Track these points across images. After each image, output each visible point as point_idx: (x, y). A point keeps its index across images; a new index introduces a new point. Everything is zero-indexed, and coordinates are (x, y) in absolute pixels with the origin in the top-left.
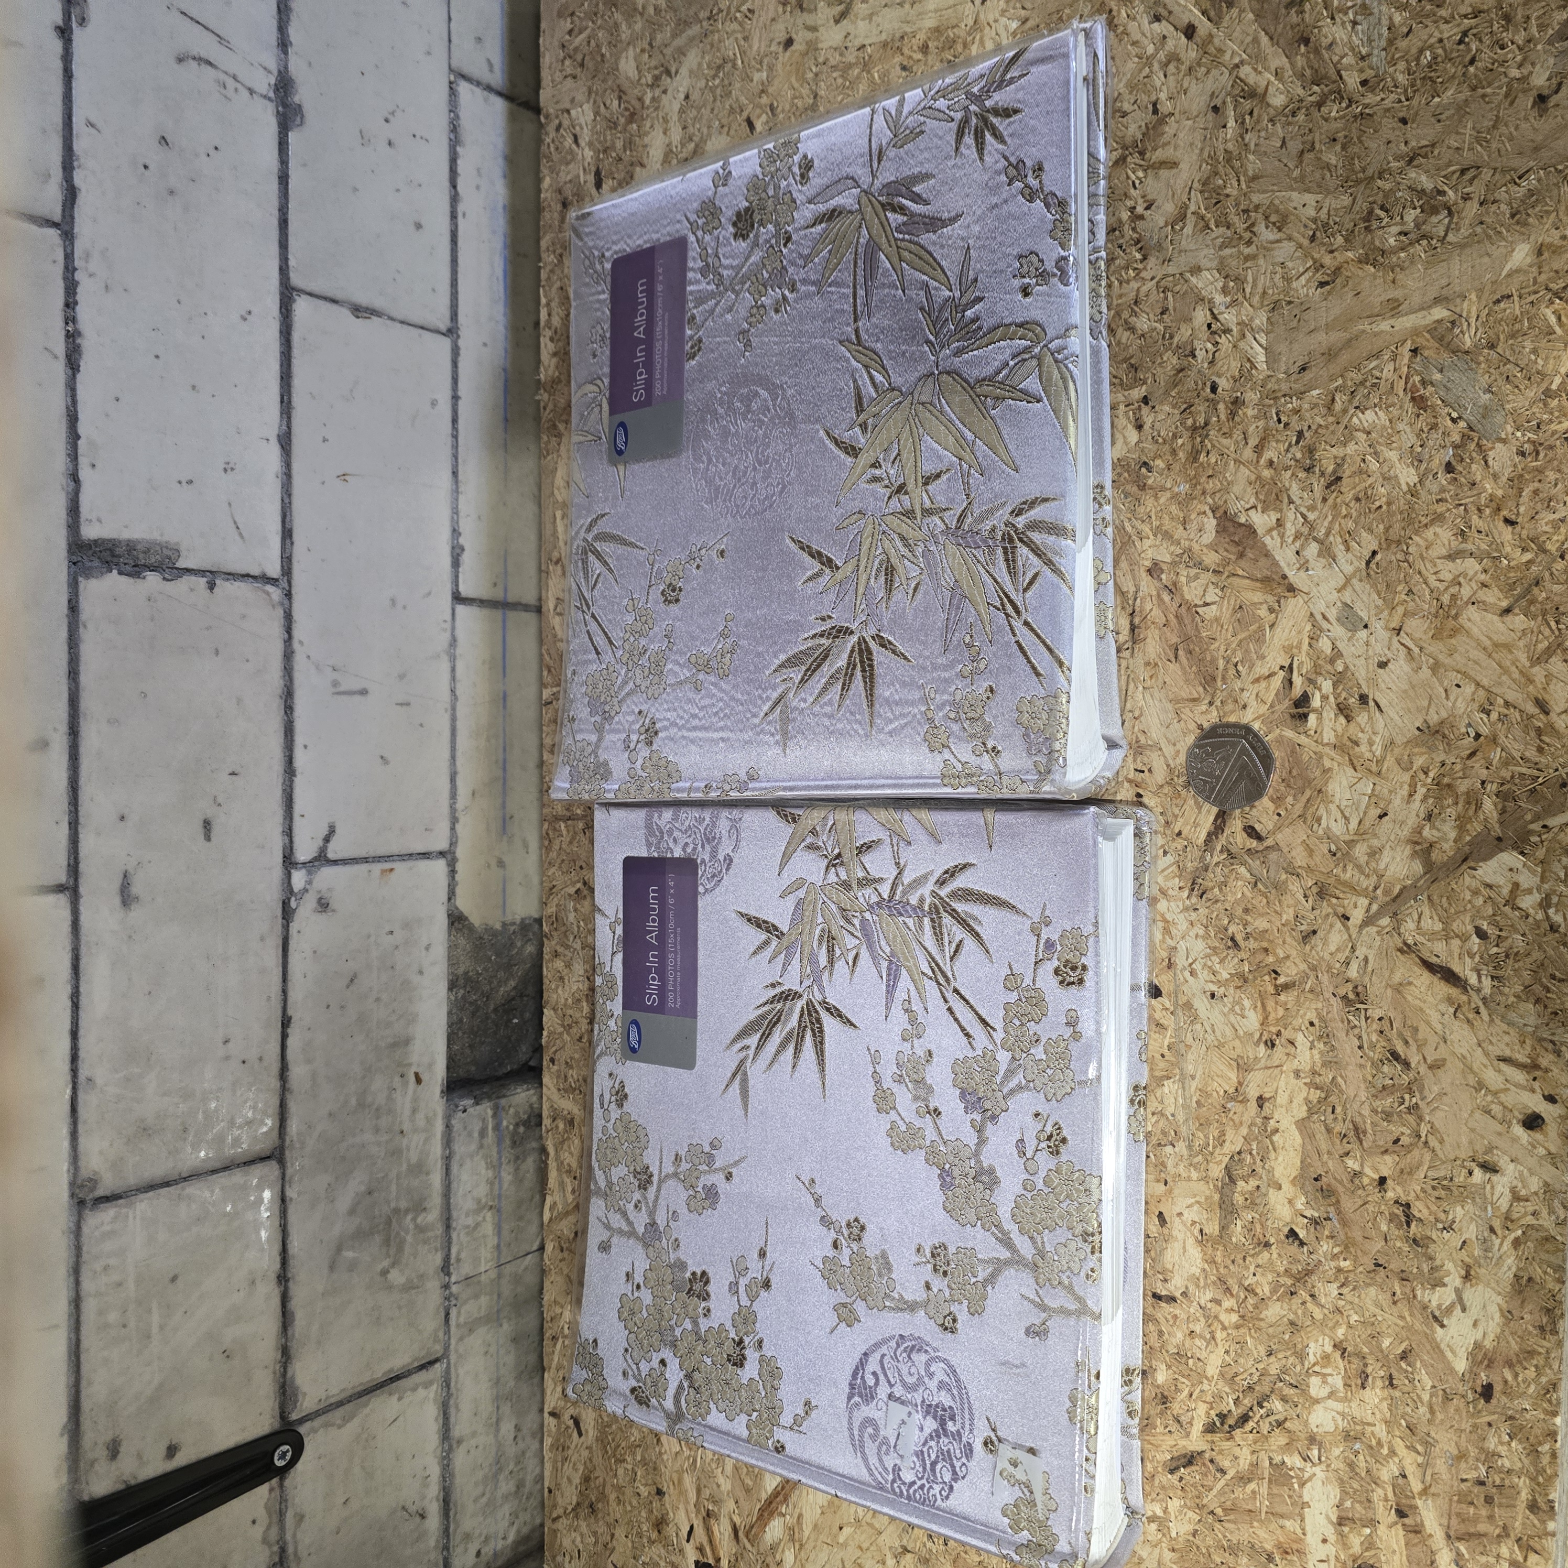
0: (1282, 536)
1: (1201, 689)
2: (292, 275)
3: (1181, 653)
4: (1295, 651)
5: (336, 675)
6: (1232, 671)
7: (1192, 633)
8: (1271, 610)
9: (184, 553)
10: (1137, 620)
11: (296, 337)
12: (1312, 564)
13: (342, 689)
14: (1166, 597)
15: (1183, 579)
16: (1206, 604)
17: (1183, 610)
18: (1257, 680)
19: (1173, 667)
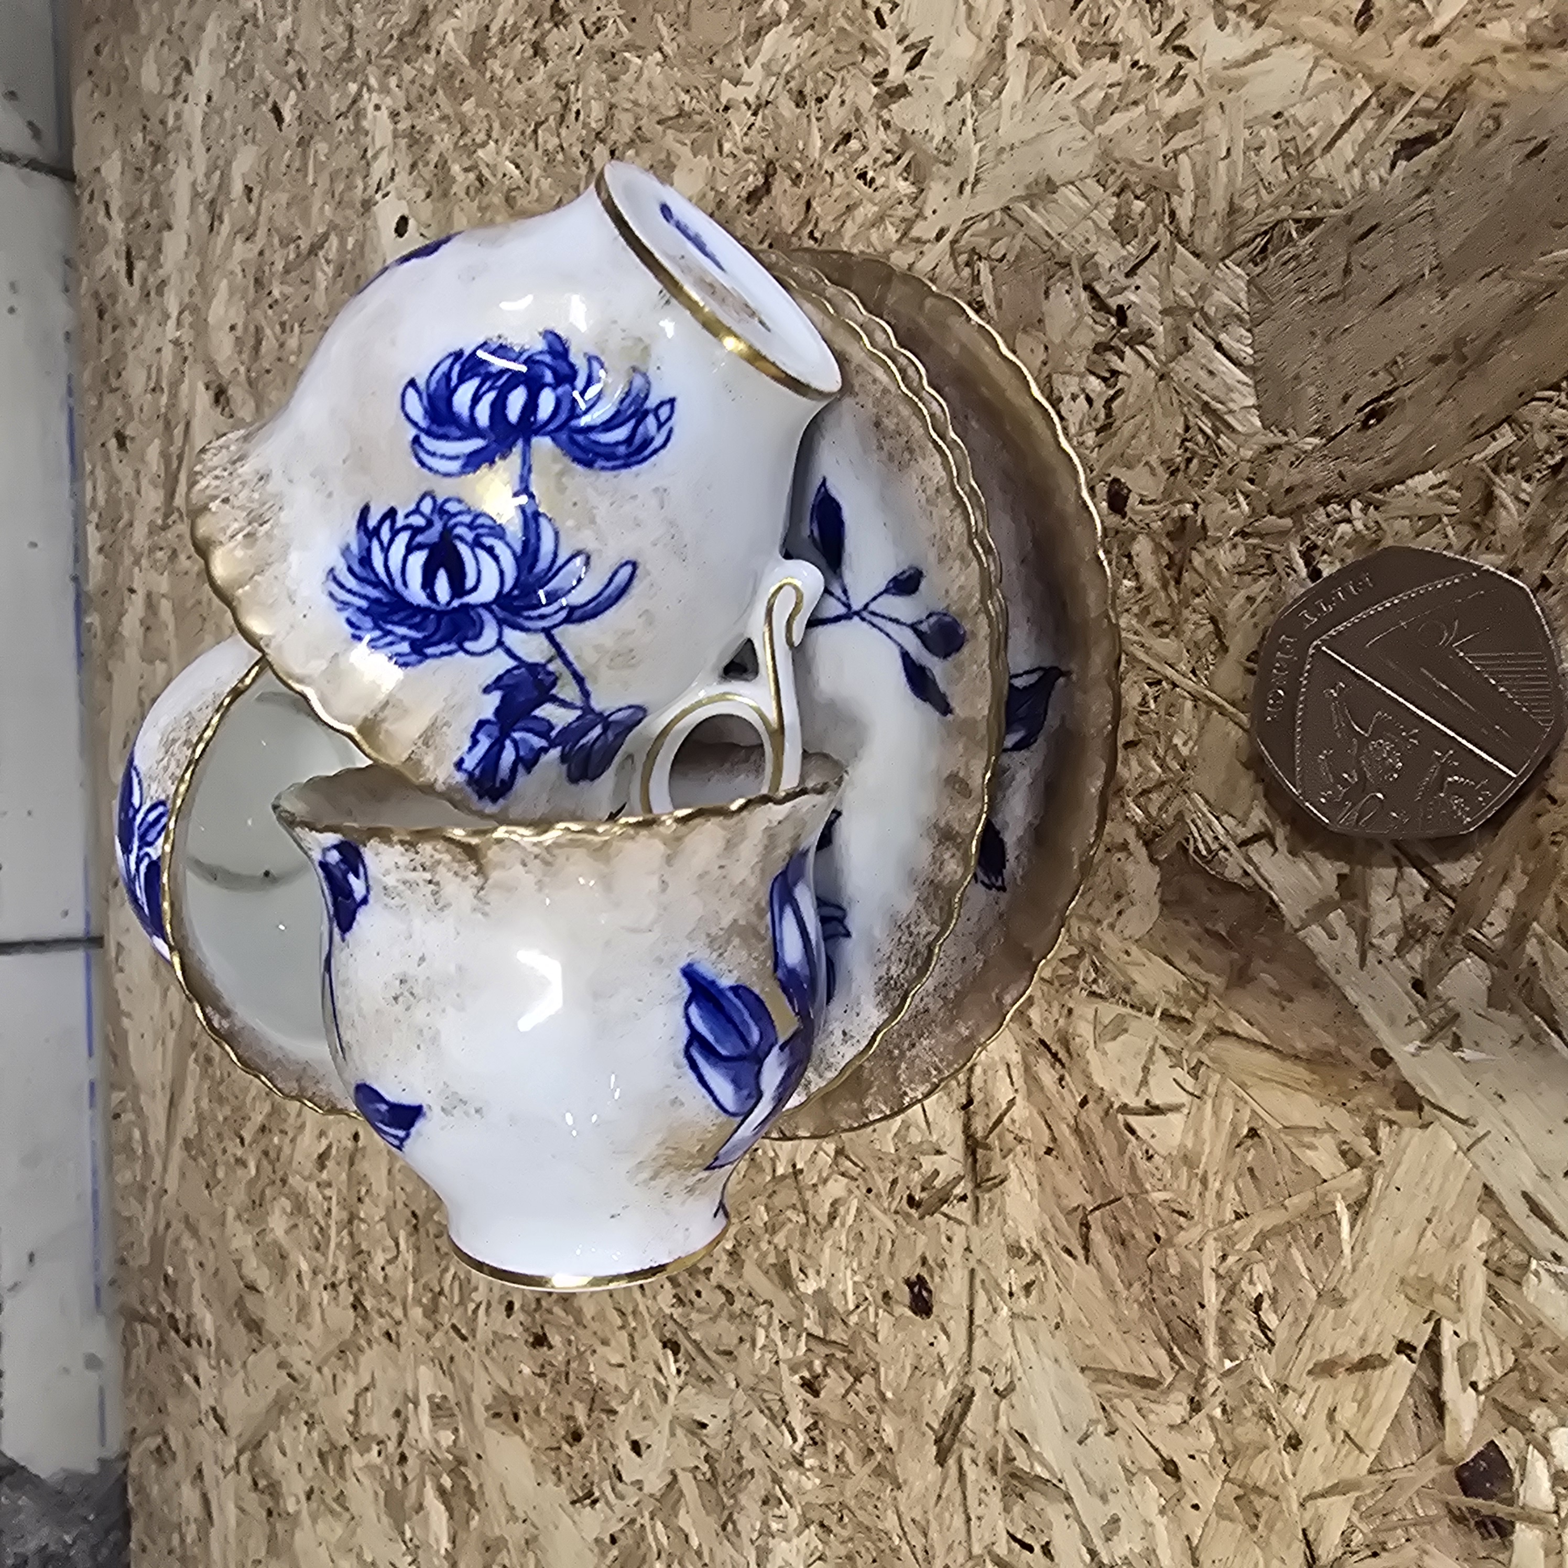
0: (1362, 929)
1: (1161, 1356)
3: (1097, 1236)
4: (1442, 1303)
6: (1246, 1326)
7: (1122, 1186)
8: (1351, 1158)
10: (979, 1126)
12: (1470, 1027)
14: (1047, 1074)
15: (1084, 1030)
16: (1153, 1110)
17: (1092, 1117)
18: (1325, 1369)
19: (1078, 1270)
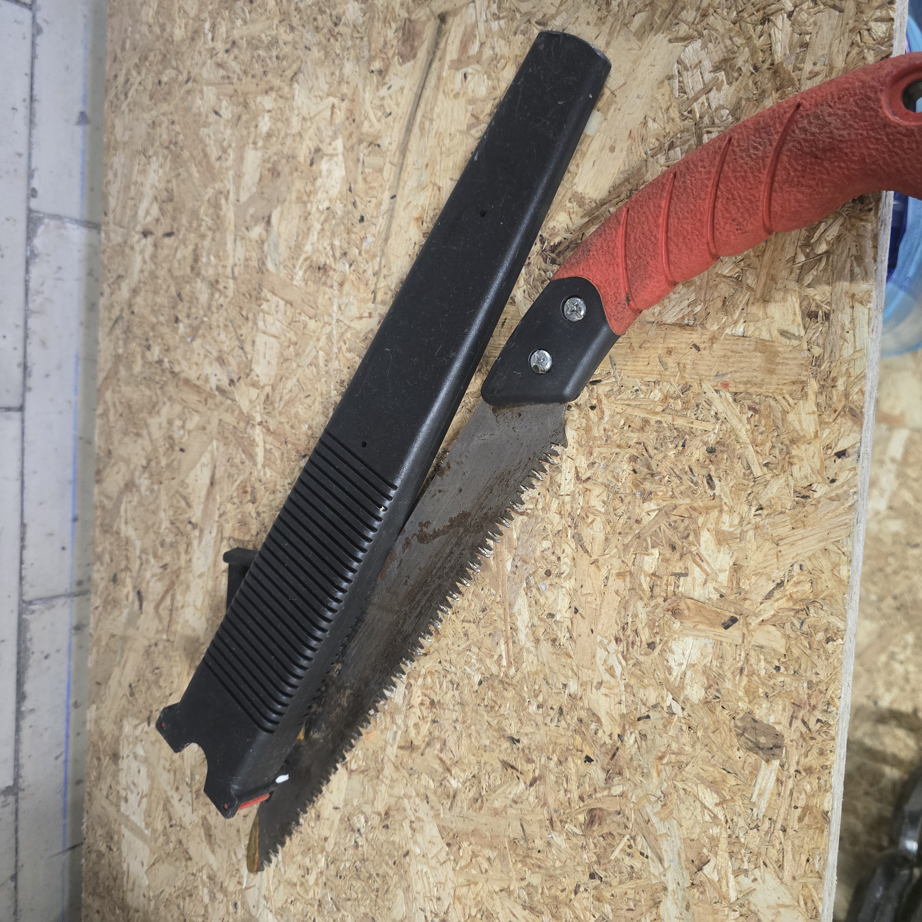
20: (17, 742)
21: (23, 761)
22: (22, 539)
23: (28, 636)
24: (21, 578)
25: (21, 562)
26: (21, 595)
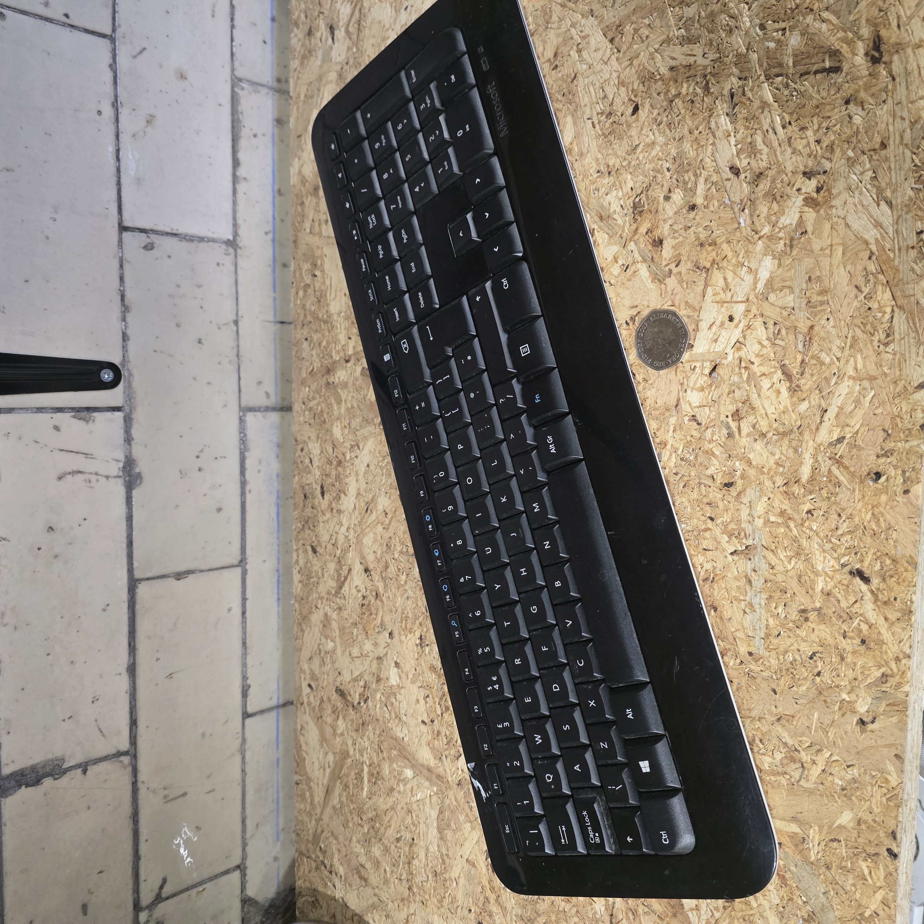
2: (135, 573)
5: (166, 792)
9: (67, 759)
11: (138, 607)
13: (170, 798)
20: (235, 203)
21: (240, 221)
22: (232, 20)
23: (240, 109)
24: (232, 54)
25: (232, 40)
26: (233, 70)
